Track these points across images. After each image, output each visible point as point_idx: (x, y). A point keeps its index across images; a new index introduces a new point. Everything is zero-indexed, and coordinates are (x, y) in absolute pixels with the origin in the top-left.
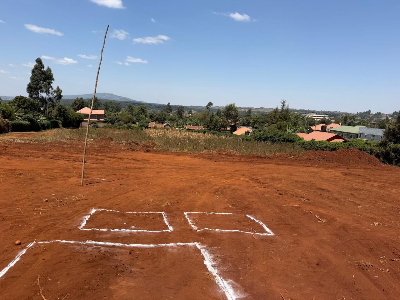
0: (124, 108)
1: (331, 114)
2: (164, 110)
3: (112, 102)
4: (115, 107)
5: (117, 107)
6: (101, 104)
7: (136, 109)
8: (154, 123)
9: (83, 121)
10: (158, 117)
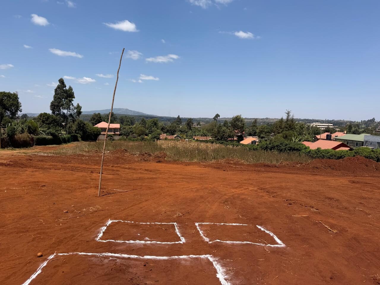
0: (138, 121)
1: (336, 123)
2: (174, 122)
3: (127, 117)
4: (130, 121)
5: (131, 121)
6: (117, 118)
7: (149, 123)
8: (165, 135)
9: (100, 134)
10: (168, 129)
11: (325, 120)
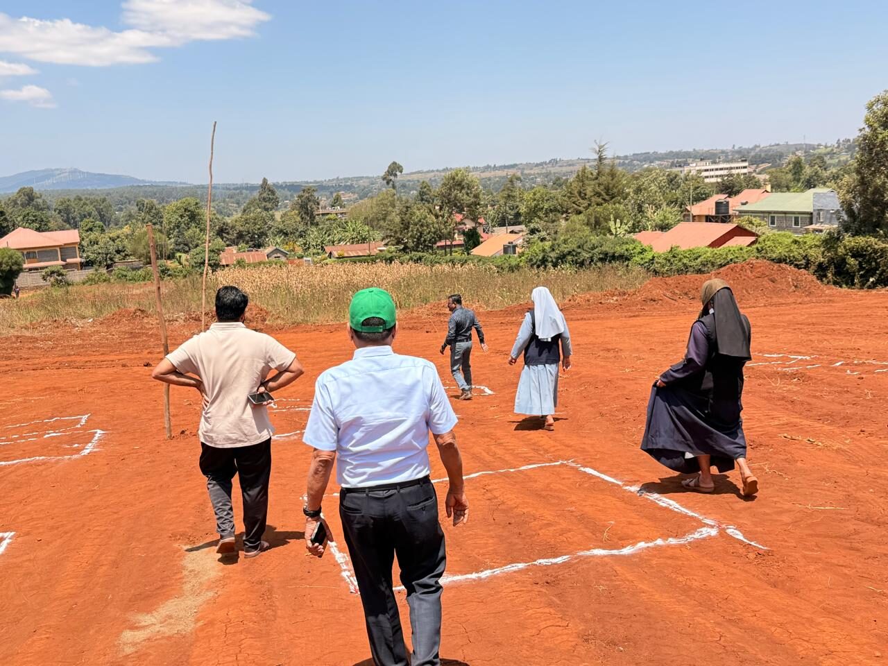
0: (121, 210)
1: (763, 155)
2: (251, 203)
3: (83, 197)
4: (95, 213)
6: (48, 208)
7: (170, 210)
8: (234, 249)
9: (21, 270)
10: (241, 229)
11: (730, 148)
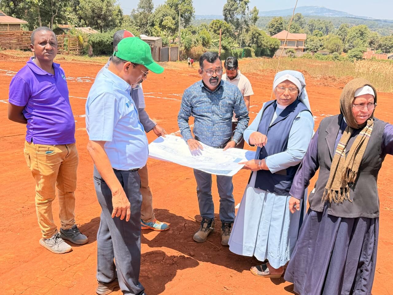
3: (321, 20)
4: (324, 28)
5: (326, 27)
6: (305, 23)
7: (352, 31)
8: (374, 52)
9: (278, 48)
